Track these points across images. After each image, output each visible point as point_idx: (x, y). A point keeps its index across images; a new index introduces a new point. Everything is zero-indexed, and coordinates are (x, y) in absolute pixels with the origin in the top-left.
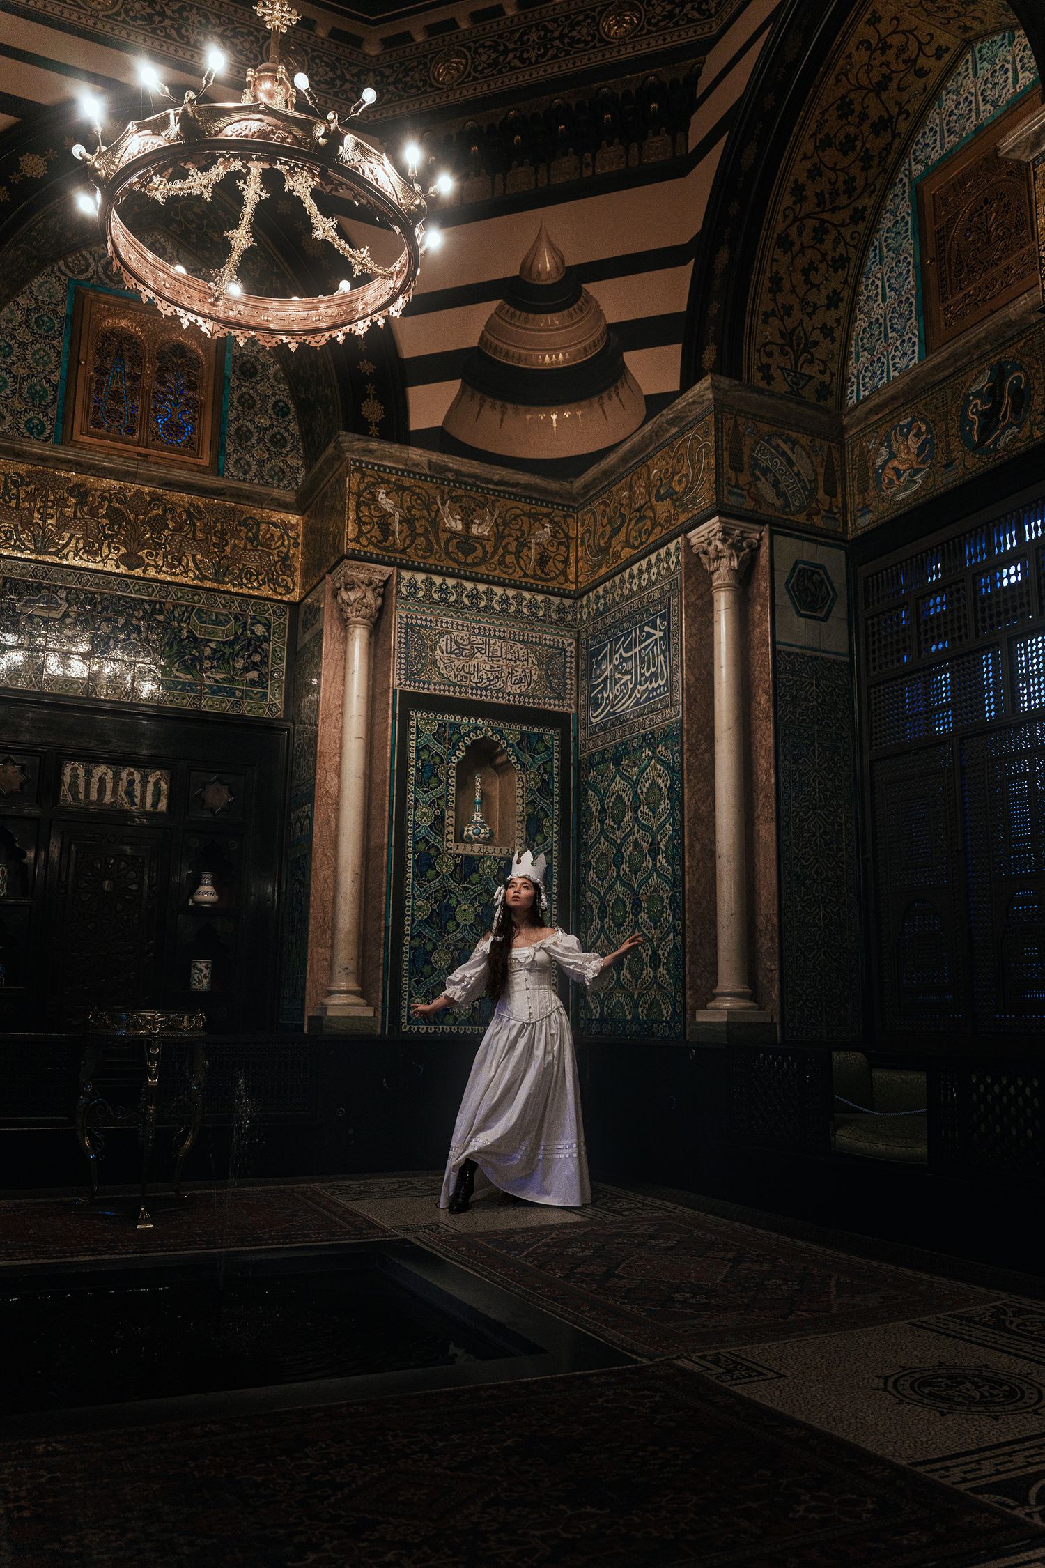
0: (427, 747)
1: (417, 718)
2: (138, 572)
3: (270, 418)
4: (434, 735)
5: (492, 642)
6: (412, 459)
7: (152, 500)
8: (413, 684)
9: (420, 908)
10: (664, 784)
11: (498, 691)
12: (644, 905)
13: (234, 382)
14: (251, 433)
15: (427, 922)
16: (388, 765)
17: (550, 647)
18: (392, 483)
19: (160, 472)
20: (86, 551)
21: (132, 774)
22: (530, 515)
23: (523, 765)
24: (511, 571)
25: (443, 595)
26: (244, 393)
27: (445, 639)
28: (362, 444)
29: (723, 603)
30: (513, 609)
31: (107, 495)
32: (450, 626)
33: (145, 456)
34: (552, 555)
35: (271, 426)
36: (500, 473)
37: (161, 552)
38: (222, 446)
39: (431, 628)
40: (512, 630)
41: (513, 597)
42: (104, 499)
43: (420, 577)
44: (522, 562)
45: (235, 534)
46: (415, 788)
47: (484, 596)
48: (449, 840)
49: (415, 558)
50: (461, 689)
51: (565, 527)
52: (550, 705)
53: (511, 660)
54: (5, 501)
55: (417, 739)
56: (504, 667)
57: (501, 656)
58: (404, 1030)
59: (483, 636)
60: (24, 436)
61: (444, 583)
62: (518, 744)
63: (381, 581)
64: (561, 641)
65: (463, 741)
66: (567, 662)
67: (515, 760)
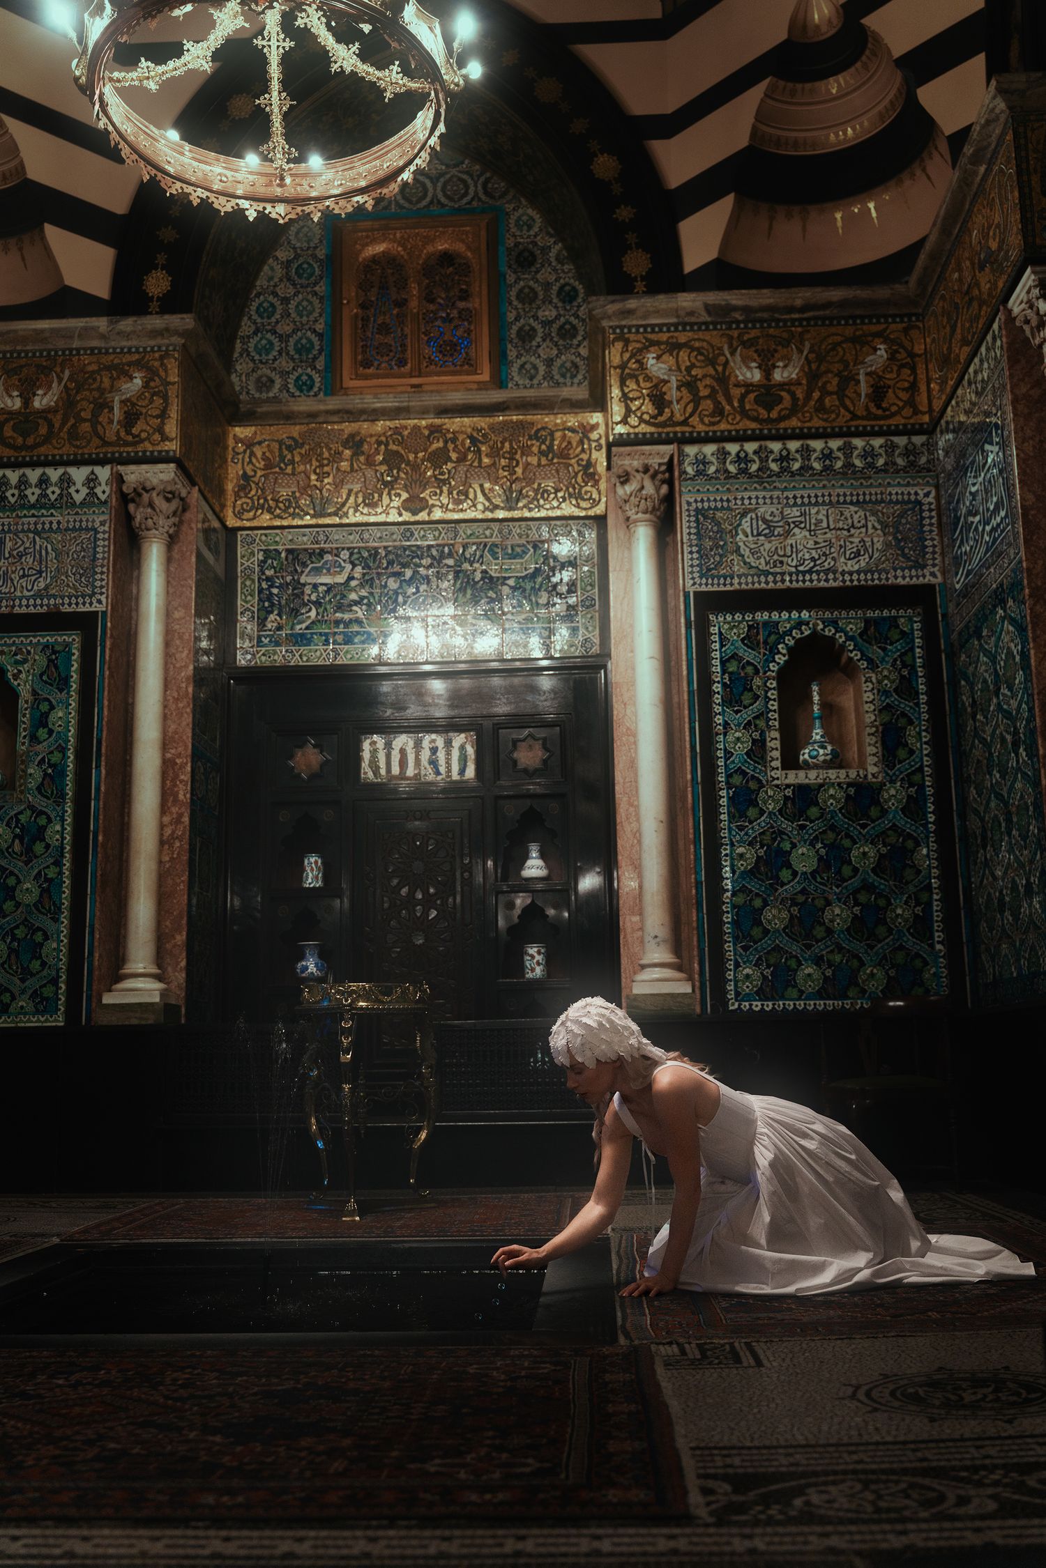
0: (734, 656)
1: (719, 623)
2: (423, 516)
3: (556, 307)
4: (743, 640)
5: (813, 511)
6: (684, 308)
7: (431, 433)
8: (710, 581)
9: (741, 856)
10: (1017, 649)
11: (827, 572)
13: (511, 278)
14: (535, 330)
15: (752, 873)
16: (685, 684)
17: (897, 502)
18: (662, 343)
19: (435, 400)
20: (366, 505)
21: (433, 741)
22: (854, 340)
24: (833, 416)
25: (743, 465)
26: (524, 288)
28: (617, 306)
30: (839, 464)
31: (383, 439)
32: (754, 501)
33: (419, 386)
34: (891, 383)
35: (558, 317)
36: (800, 296)
37: (445, 489)
38: (504, 354)
39: (729, 509)
40: (841, 491)
41: (839, 449)
42: (379, 443)
43: (709, 449)
44: (848, 402)
45: (526, 451)
46: (723, 709)
47: (798, 456)
48: (773, 769)
49: (701, 428)
50: (775, 578)
51: (907, 344)
52: (904, 578)
53: (843, 529)
54: (281, 468)
55: (721, 649)
56: (833, 541)
57: (828, 527)
58: (731, 1008)
59: (801, 506)
60: (293, 396)
61: (742, 450)
62: (861, 635)
63: (660, 465)
64: (912, 492)
65: (784, 643)
66: (924, 518)
67: (859, 657)
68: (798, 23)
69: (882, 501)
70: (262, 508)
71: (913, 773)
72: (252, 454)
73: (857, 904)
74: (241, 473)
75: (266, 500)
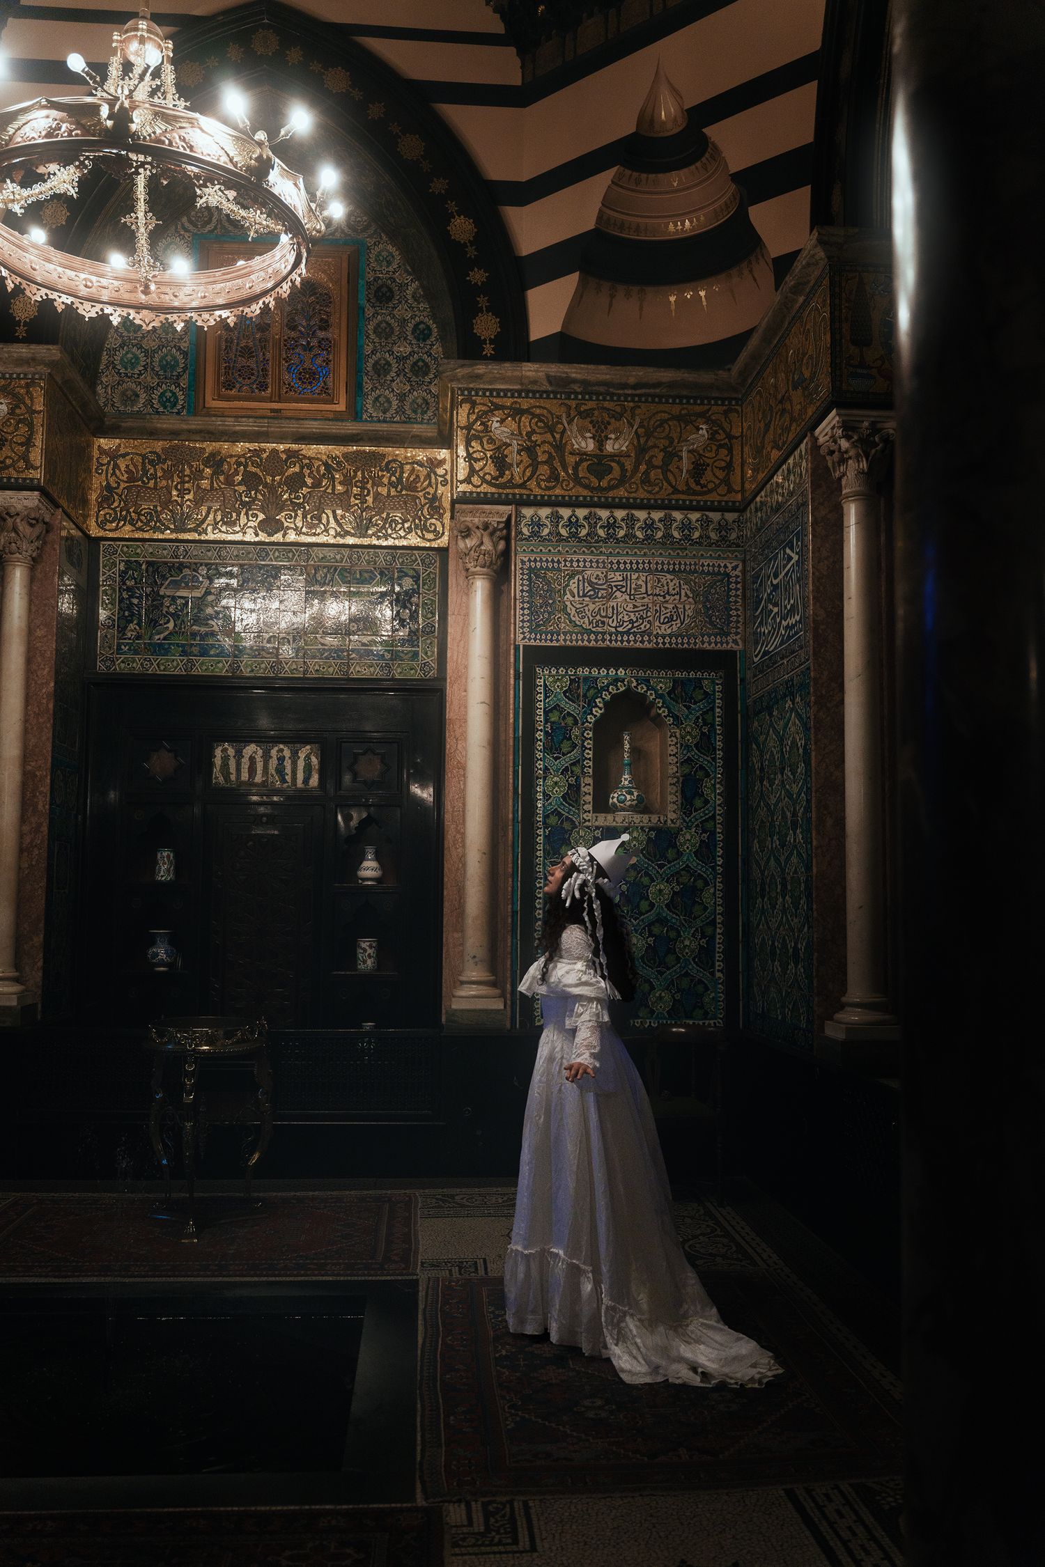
0: (557, 707)
1: (545, 676)
2: (278, 537)
3: (411, 344)
4: (565, 693)
5: (634, 577)
6: (528, 377)
7: (289, 457)
8: (538, 636)
10: (800, 742)
11: (643, 634)
12: (789, 888)
13: (369, 312)
14: (390, 365)
16: (511, 731)
17: (709, 573)
18: (507, 408)
19: (292, 427)
20: (225, 523)
21: (281, 751)
22: (679, 418)
24: (657, 489)
25: (573, 530)
26: (381, 322)
27: (576, 580)
28: (466, 371)
29: (852, 514)
30: (660, 534)
31: (243, 460)
32: (581, 564)
33: (278, 411)
34: (708, 461)
35: (412, 353)
36: (635, 374)
37: (299, 512)
38: (359, 386)
39: (559, 570)
40: (660, 560)
41: (660, 520)
42: (239, 464)
43: (544, 512)
44: (671, 477)
45: (377, 482)
46: (544, 755)
47: (623, 524)
48: (586, 812)
49: (537, 491)
50: (596, 636)
51: (727, 426)
52: (710, 643)
53: (659, 595)
54: (143, 482)
55: (545, 700)
56: (650, 605)
57: (647, 593)
58: (537, 1024)
59: (623, 571)
60: (158, 413)
61: (573, 515)
62: (669, 693)
63: (499, 523)
64: (722, 565)
65: (601, 697)
66: (731, 590)
67: (666, 713)
68: (646, 119)
69: (695, 571)
70: (125, 520)
71: (707, 820)
72: (116, 466)
73: (651, 935)
74: (104, 484)
75: (128, 512)
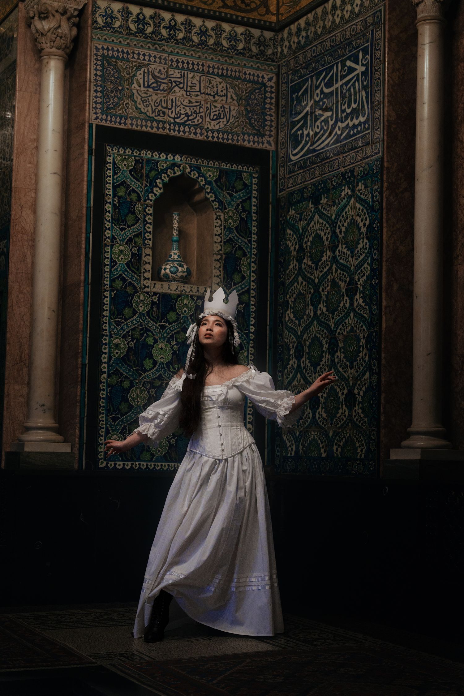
0: (123, 184)
1: (114, 154)
4: (131, 171)
5: (190, 76)
8: (109, 118)
9: (117, 345)
10: (363, 223)
11: (196, 126)
12: (341, 345)
15: (124, 360)
16: (84, 201)
17: (249, 81)
23: (221, 203)
25: (140, 26)
27: (142, 72)
29: (427, 37)
30: (212, 41)
32: (147, 58)
39: (127, 60)
40: (211, 64)
41: (213, 29)
43: (117, 6)
46: (112, 226)
47: (182, 28)
48: (146, 279)
50: (158, 124)
52: (249, 142)
53: (210, 94)
55: (114, 175)
56: (203, 103)
57: (200, 91)
58: (101, 466)
59: (181, 69)
61: (141, 13)
62: (216, 181)
63: (75, 9)
64: (260, 75)
65: (161, 178)
66: (267, 98)
67: (213, 198)
69: (239, 78)
71: (243, 293)
